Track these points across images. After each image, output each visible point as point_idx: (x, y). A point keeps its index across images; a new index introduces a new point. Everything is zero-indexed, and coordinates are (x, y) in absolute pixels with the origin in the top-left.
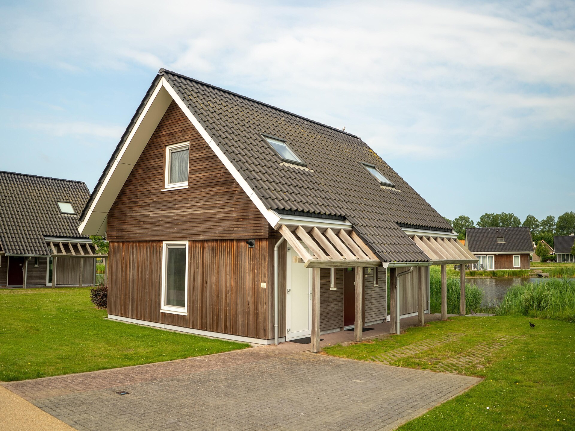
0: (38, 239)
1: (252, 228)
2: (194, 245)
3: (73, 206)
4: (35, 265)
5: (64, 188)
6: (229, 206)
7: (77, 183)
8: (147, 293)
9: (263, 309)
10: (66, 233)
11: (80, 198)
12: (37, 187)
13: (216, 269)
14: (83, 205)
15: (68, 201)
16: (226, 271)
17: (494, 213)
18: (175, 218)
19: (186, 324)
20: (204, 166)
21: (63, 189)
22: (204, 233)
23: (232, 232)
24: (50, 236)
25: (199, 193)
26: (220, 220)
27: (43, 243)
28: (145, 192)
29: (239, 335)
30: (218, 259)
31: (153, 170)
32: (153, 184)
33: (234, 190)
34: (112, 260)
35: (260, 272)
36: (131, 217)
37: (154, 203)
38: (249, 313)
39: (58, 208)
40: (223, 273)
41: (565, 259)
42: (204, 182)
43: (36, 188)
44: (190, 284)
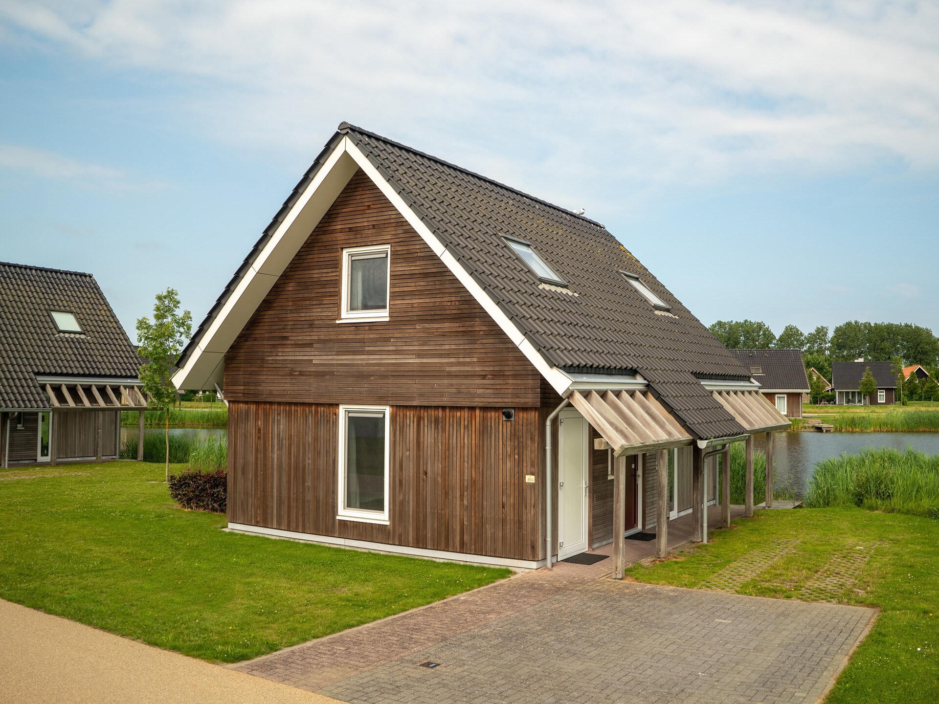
0: (26, 379)
1: (510, 390)
2: (401, 413)
3: (77, 319)
4: (19, 425)
5: (57, 285)
6: (469, 353)
7: (78, 277)
8: (309, 488)
9: (529, 515)
10: (71, 368)
11: (87, 304)
12: (13, 285)
13: (443, 452)
14: (93, 315)
15: (68, 308)
16: (462, 456)
17: (732, 321)
18: (365, 369)
19: (389, 538)
20: (419, 288)
21: (57, 287)
22: (422, 395)
23: (474, 395)
24: (44, 374)
25: (409, 331)
26: (450, 375)
27: (35, 387)
28: (301, 323)
29: (486, 556)
30: (447, 437)
31: (318, 287)
32: (319, 310)
33: (477, 329)
34: (236, 432)
35: (525, 458)
36: (274, 362)
37: (320, 341)
38: (504, 521)
39: (52, 321)
40: (457, 460)
41: (849, 399)
42: (421, 313)
43: (11, 287)
44: (394, 475)
